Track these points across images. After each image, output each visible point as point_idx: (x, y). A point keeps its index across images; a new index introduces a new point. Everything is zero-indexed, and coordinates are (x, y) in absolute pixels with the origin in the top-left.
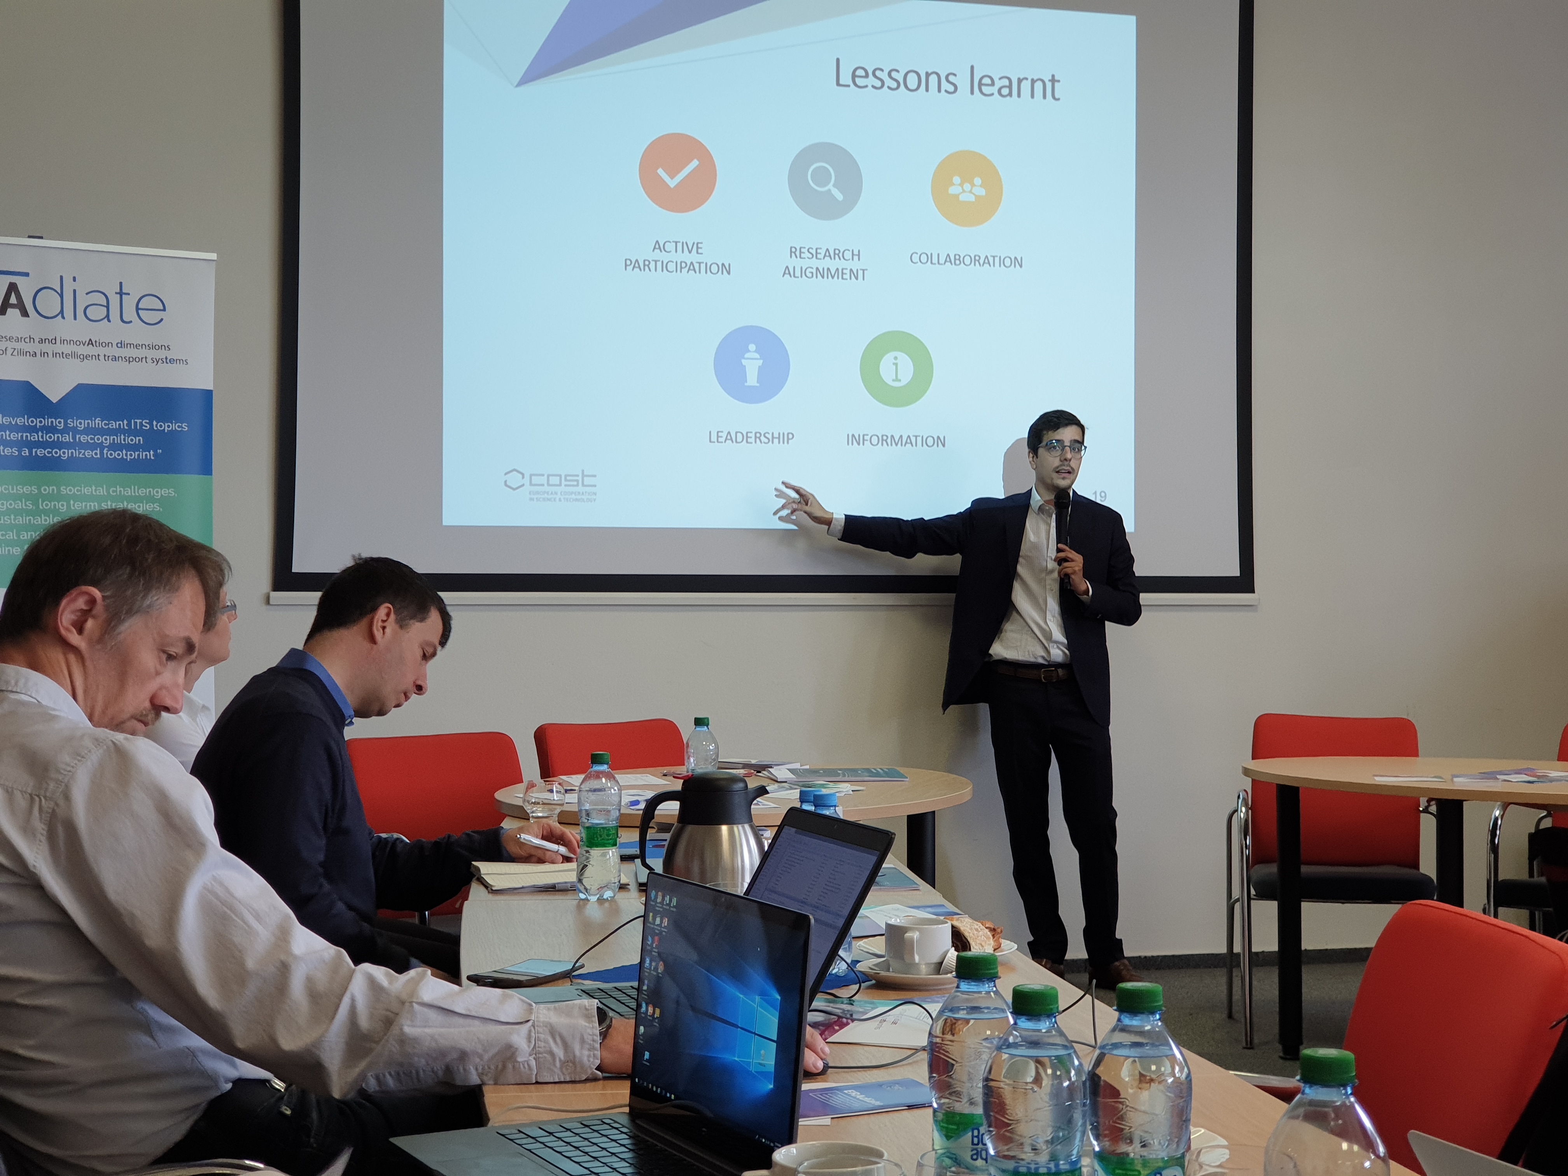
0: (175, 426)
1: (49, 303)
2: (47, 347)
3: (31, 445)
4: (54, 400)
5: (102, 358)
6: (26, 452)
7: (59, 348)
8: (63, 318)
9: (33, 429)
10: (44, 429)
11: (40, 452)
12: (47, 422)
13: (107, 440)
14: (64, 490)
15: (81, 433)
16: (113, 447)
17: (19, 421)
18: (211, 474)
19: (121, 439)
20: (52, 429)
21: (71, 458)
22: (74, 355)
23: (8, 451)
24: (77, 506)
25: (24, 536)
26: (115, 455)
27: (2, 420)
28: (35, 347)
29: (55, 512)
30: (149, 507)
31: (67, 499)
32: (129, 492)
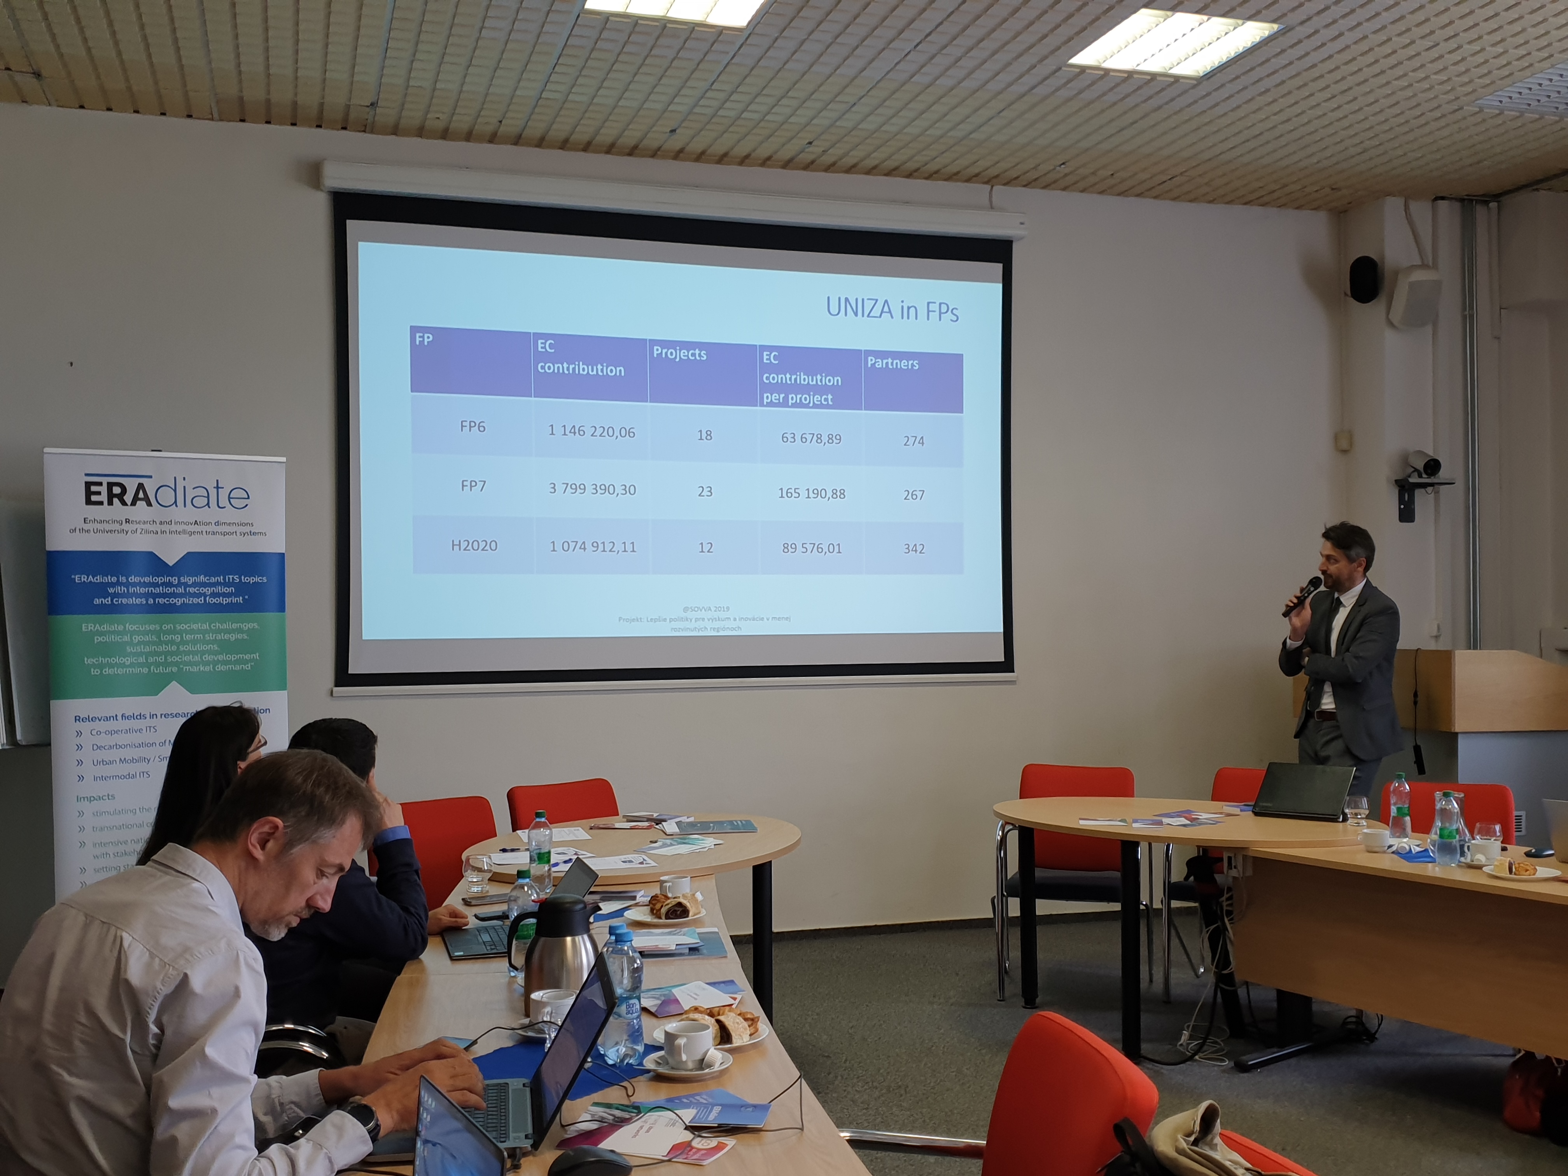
0: (257, 579)
1: (166, 496)
2: (165, 527)
3: (155, 596)
4: (171, 564)
5: (204, 533)
6: (151, 601)
7: (174, 527)
8: (176, 506)
9: (156, 585)
10: (165, 584)
11: (161, 601)
12: (166, 579)
13: (208, 591)
14: (178, 627)
15: (190, 586)
16: (214, 595)
17: (147, 579)
18: (284, 611)
19: (219, 589)
20: (169, 584)
21: (184, 604)
22: (184, 532)
23: (138, 601)
24: (189, 637)
25: (151, 660)
26: (214, 600)
27: (133, 579)
28: (158, 527)
29: (172, 642)
30: (240, 636)
31: (180, 633)
32: (225, 626)
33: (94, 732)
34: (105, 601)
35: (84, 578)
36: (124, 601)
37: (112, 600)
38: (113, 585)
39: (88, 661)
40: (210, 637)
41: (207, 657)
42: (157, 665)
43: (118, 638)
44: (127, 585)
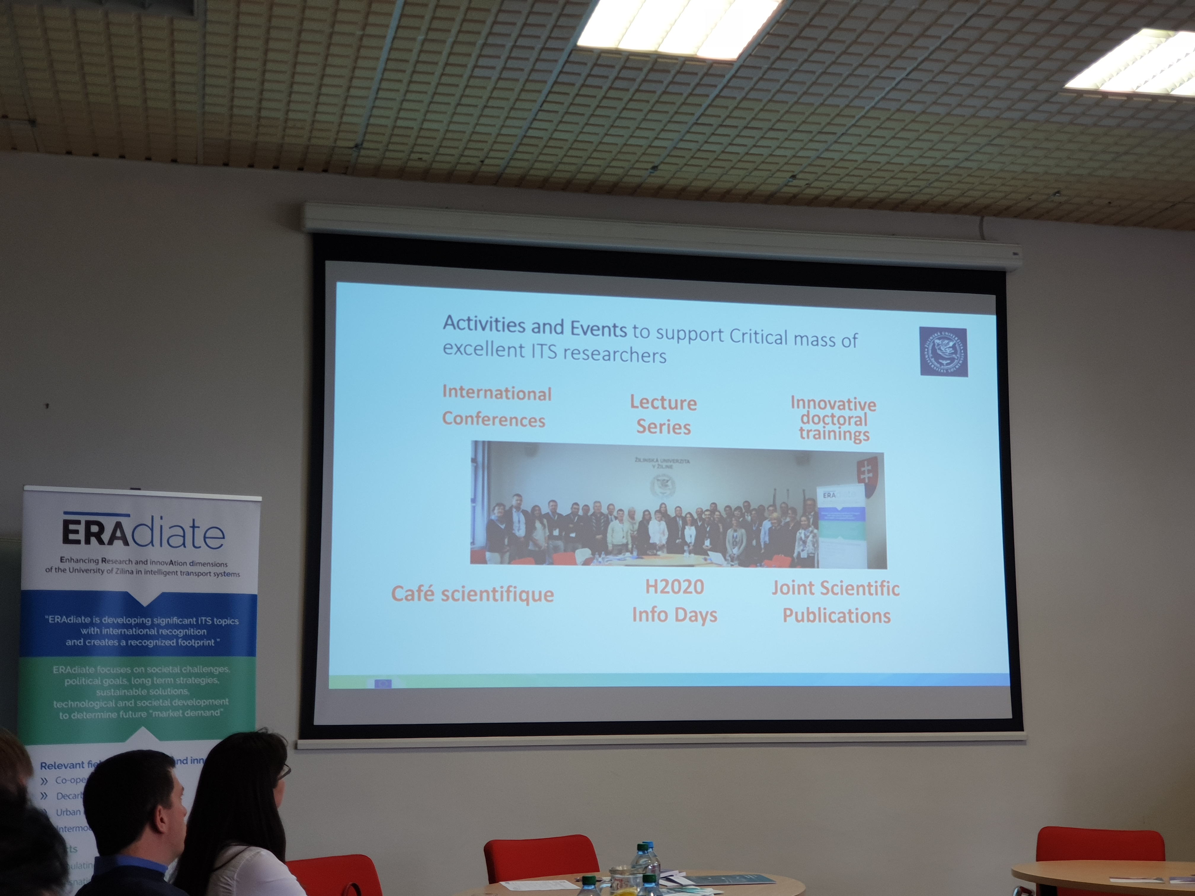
0: (229, 622)
1: (143, 536)
2: (141, 567)
3: (127, 638)
4: (145, 605)
5: (179, 573)
6: (123, 643)
7: (149, 567)
8: (153, 545)
9: (129, 626)
10: (137, 626)
11: (134, 643)
12: (139, 620)
13: (181, 633)
14: (150, 670)
15: (163, 628)
16: (186, 637)
17: (120, 621)
18: (255, 656)
19: (191, 631)
20: (143, 626)
21: (156, 646)
22: (159, 572)
23: (111, 643)
24: (158, 681)
25: (121, 704)
26: (186, 643)
27: (107, 620)
28: (133, 567)
29: (143, 686)
30: (210, 681)
31: (151, 676)
32: (196, 670)
33: (59, 781)
34: (77, 642)
35: (58, 619)
36: (97, 642)
37: (84, 642)
38: (86, 626)
39: (57, 705)
40: (181, 681)
41: (177, 703)
42: (126, 709)
43: (88, 682)
44: (100, 626)
